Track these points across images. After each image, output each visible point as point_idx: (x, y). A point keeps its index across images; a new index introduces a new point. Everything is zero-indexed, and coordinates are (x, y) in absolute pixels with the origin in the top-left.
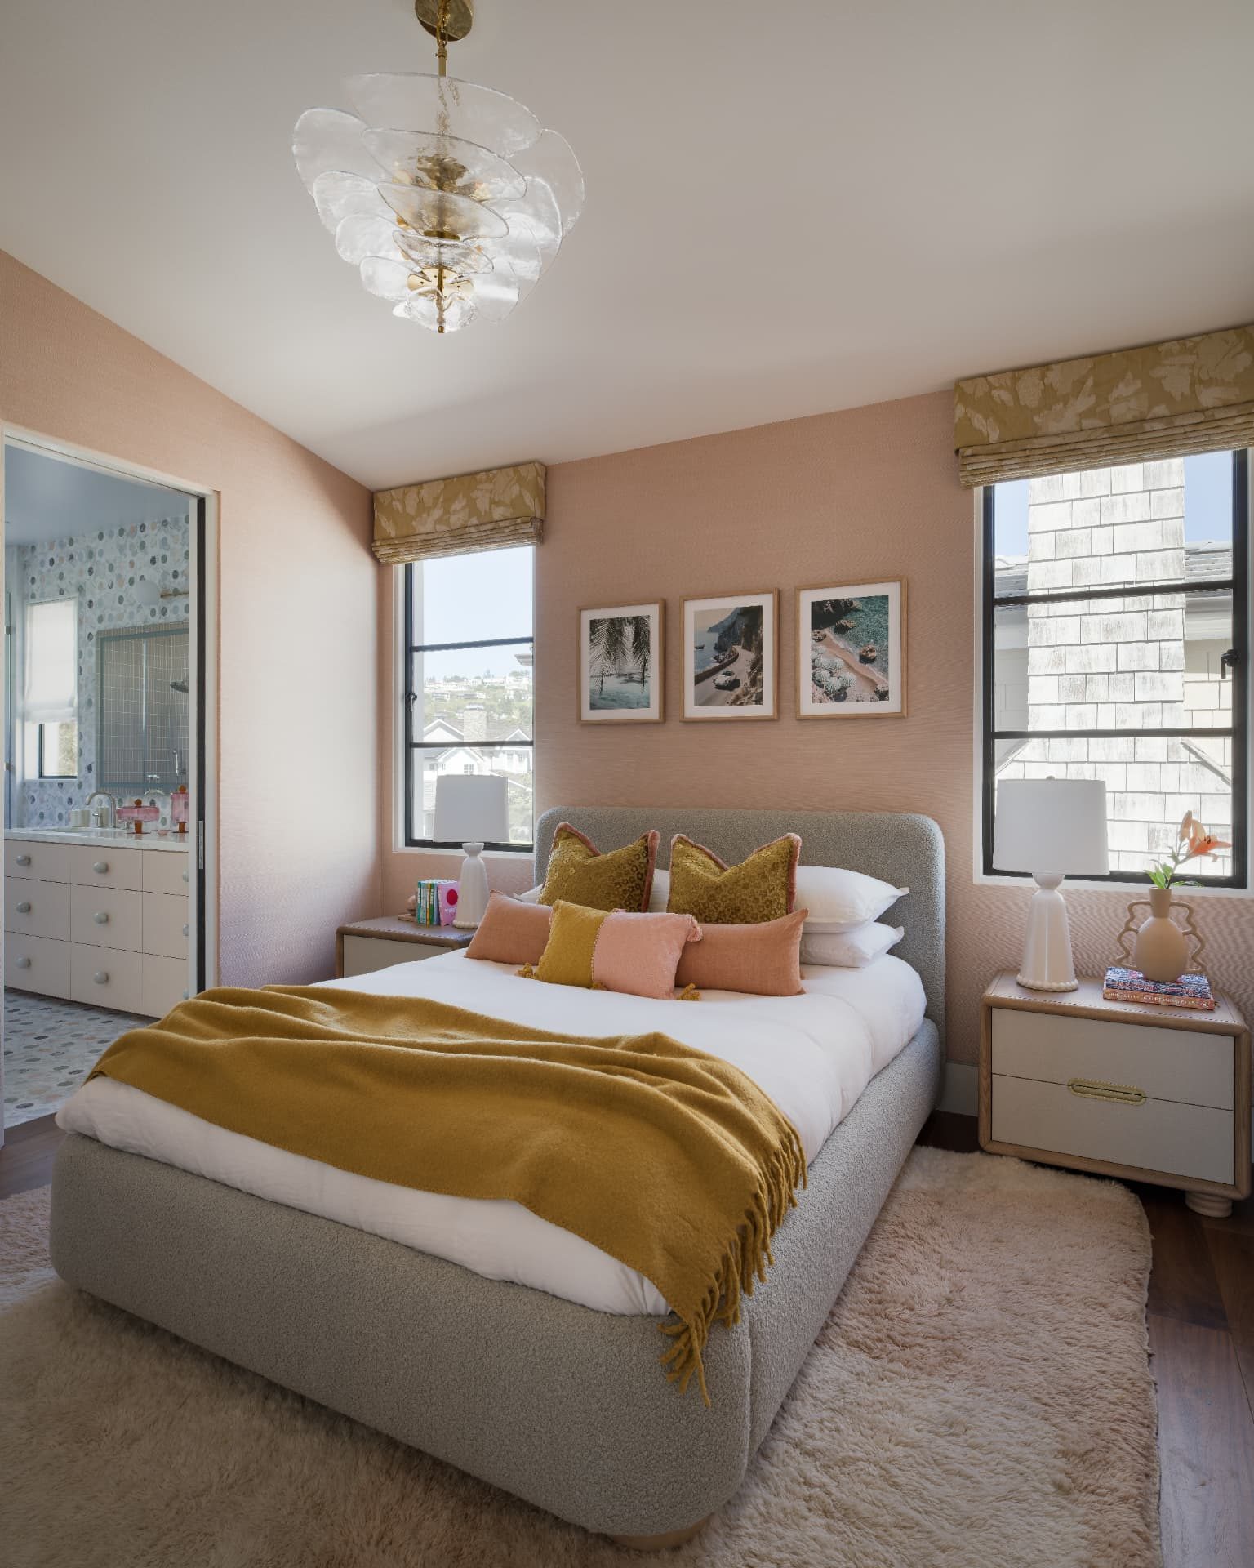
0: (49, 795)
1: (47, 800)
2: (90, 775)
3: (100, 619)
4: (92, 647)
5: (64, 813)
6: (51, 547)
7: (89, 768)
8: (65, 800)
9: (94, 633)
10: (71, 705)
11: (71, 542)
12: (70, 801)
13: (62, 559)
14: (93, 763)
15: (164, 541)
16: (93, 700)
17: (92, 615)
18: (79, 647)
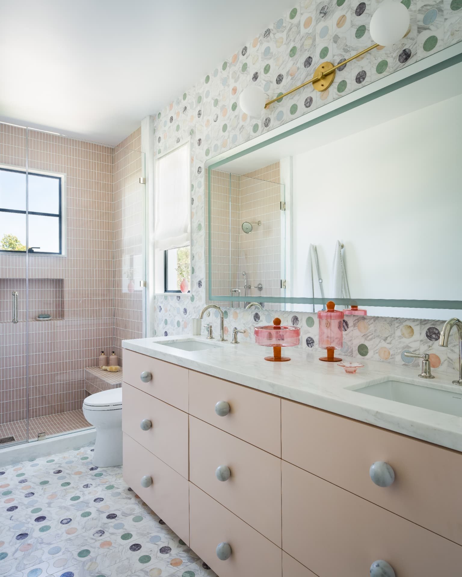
0: (171, 306)
1: (170, 311)
2: (200, 289)
3: (207, 153)
4: (202, 179)
5: (181, 321)
6: (171, 106)
7: (200, 284)
8: (182, 310)
9: (203, 166)
10: (185, 231)
11: (185, 96)
12: (185, 311)
13: (178, 114)
14: (203, 279)
15: (267, 51)
16: (203, 225)
17: (201, 151)
18: (191, 181)
